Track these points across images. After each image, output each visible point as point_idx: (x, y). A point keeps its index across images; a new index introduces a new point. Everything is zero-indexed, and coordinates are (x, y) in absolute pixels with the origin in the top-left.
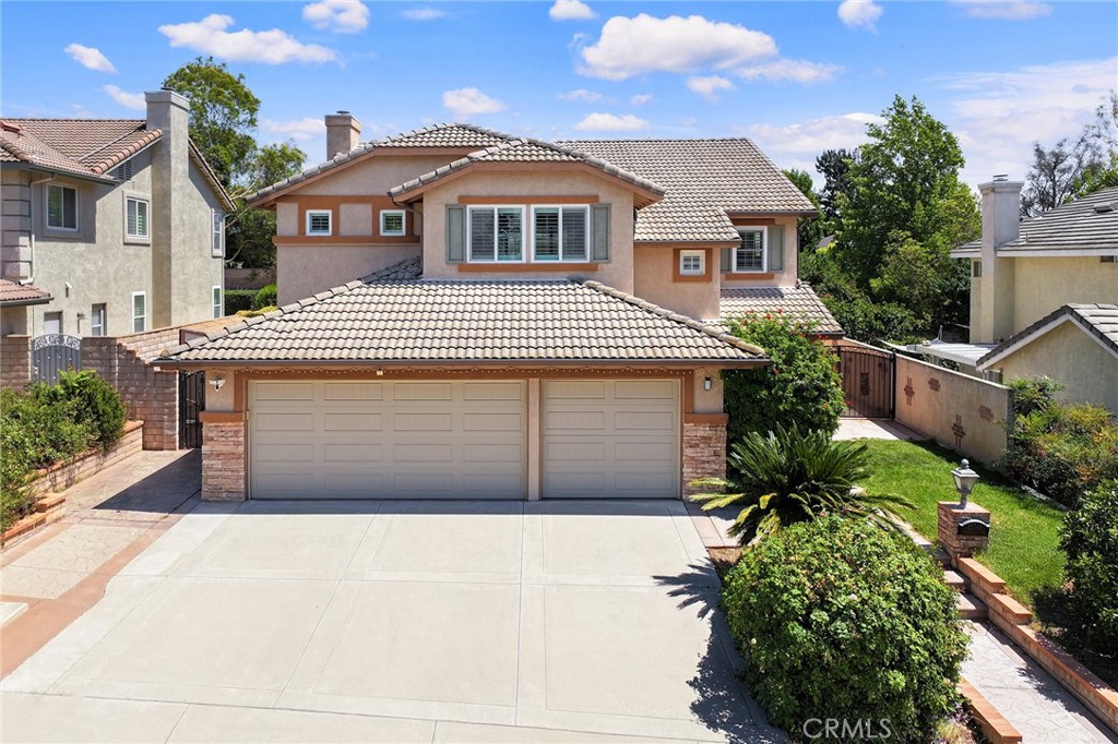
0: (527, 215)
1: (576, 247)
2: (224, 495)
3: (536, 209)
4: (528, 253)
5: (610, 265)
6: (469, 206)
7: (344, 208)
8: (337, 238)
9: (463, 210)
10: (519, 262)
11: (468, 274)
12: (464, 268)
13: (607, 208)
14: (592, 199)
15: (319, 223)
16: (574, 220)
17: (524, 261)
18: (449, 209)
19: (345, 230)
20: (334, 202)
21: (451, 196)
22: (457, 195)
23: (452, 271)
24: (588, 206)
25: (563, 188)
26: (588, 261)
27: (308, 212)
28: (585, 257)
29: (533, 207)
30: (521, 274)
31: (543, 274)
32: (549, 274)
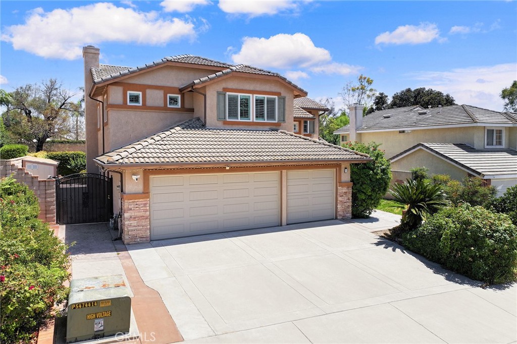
0: (253, 99)
1: (271, 115)
2: (139, 240)
3: (256, 97)
4: (252, 117)
5: (285, 124)
6: (227, 93)
7: (148, 92)
8: (145, 107)
9: (225, 95)
10: (249, 121)
11: (228, 126)
12: (226, 123)
13: (284, 99)
14: (278, 94)
15: (135, 99)
16: (271, 102)
17: (251, 121)
18: (219, 93)
19: (149, 103)
20: (143, 88)
21: (219, 88)
22: (222, 87)
23: (220, 124)
24: (276, 97)
25: (267, 88)
26: (277, 122)
27: (129, 92)
28: (275, 120)
29: (255, 95)
30: (250, 127)
31: (259, 127)
32: (262, 127)
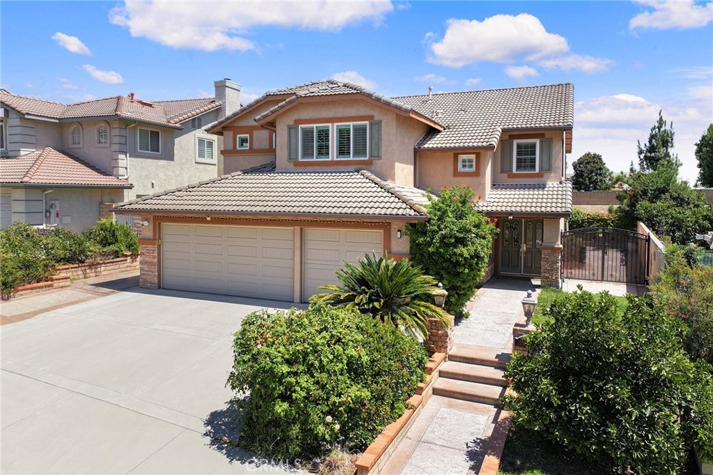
0: (333, 129)
1: (360, 150)
2: (149, 285)
3: (337, 126)
4: (333, 154)
5: (381, 161)
6: (300, 126)
7: (255, 133)
8: (252, 151)
9: (296, 129)
10: (327, 160)
11: (300, 167)
12: (297, 164)
13: (379, 123)
14: (370, 118)
15: (243, 141)
16: (360, 131)
17: (330, 159)
18: (290, 128)
19: (256, 146)
20: (250, 130)
21: (289, 120)
22: (294, 119)
23: (290, 166)
24: (367, 123)
25: (353, 111)
26: (368, 159)
27: (238, 136)
28: (366, 156)
29: (335, 124)
30: (329, 168)
31: (340, 167)
32: (344, 167)
